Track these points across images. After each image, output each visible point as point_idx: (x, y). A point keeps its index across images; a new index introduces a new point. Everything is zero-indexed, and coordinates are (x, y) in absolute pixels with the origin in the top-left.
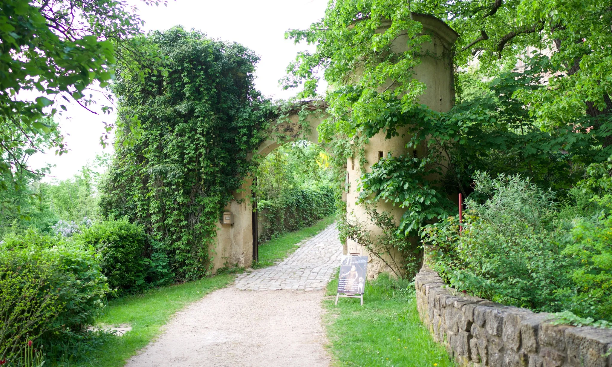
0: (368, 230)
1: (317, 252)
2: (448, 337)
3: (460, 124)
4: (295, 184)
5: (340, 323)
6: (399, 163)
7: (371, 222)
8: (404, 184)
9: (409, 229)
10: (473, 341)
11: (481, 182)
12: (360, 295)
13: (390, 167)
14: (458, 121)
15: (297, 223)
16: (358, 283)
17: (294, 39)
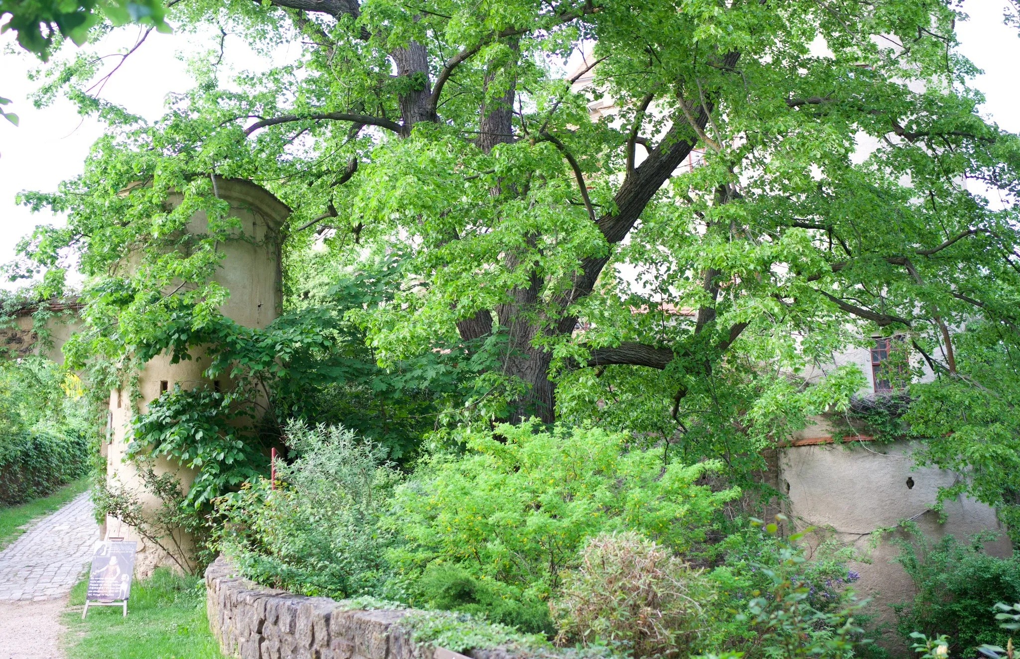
0: (140, 501)
1: (56, 539)
2: (239, 646)
3: (278, 347)
4: (21, 424)
5: (89, 643)
6: (190, 400)
7: (144, 489)
8: (196, 432)
9: (202, 499)
10: (264, 645)
11: (295, 435)
12: (122, 601)
13: (177, 407)
14: (276, 343)
15: (22, 491)
16: (121, 583)
17: (30, 206)
